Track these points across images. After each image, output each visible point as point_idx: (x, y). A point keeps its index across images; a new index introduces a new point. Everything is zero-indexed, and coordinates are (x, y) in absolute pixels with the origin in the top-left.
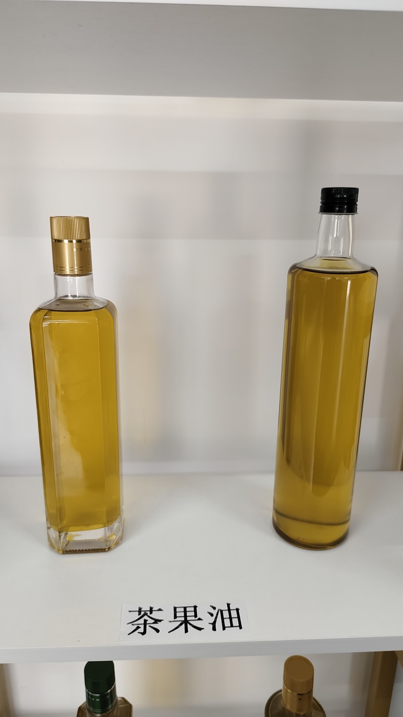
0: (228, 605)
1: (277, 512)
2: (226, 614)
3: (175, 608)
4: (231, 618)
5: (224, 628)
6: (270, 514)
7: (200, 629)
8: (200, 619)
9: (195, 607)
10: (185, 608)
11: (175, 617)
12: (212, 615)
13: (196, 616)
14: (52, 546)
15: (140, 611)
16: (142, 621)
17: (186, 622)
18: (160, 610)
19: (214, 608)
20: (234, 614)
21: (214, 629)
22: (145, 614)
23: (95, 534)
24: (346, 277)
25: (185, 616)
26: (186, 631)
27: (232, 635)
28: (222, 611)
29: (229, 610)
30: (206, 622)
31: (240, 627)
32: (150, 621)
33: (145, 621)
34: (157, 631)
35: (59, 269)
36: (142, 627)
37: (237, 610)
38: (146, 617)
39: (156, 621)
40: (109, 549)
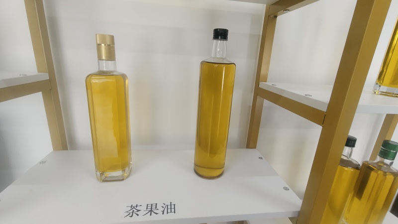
0: (171, 203)
1: (196, 165)
2: (169, 207)
3: (147, 205)
4: (171, 208)
5: (167, 213)
6: (193, 165)
7: (157, 214)
8: (158, 209)
9: (156, 204)
10: (152, 205)
11: (147, 208)
12: (163, 207)
13: (156, 208)
14: (98, 179)
15: (131, 207)
16: (132, 211)
17: (151, 211)
18: (141, 206)
19: (165, 204)
20: (173, 207)
21: (163, 214)
22: (134, 208)
23: (118, 173)
24: (223, 65)
25: (151, 208)
26: (151, 215)
27: (171, 216)
28: (168, 206)
29: (171, 205)
30: (160, 212)
31: (175, 212)
32: (136, 211)
33: (133, 211)
34: (138, 215)
35: (100, 58)
36: (131, 213)
37: (174, 205)
38: (134, 209)
39: (138, 211)
40: (123, 180)
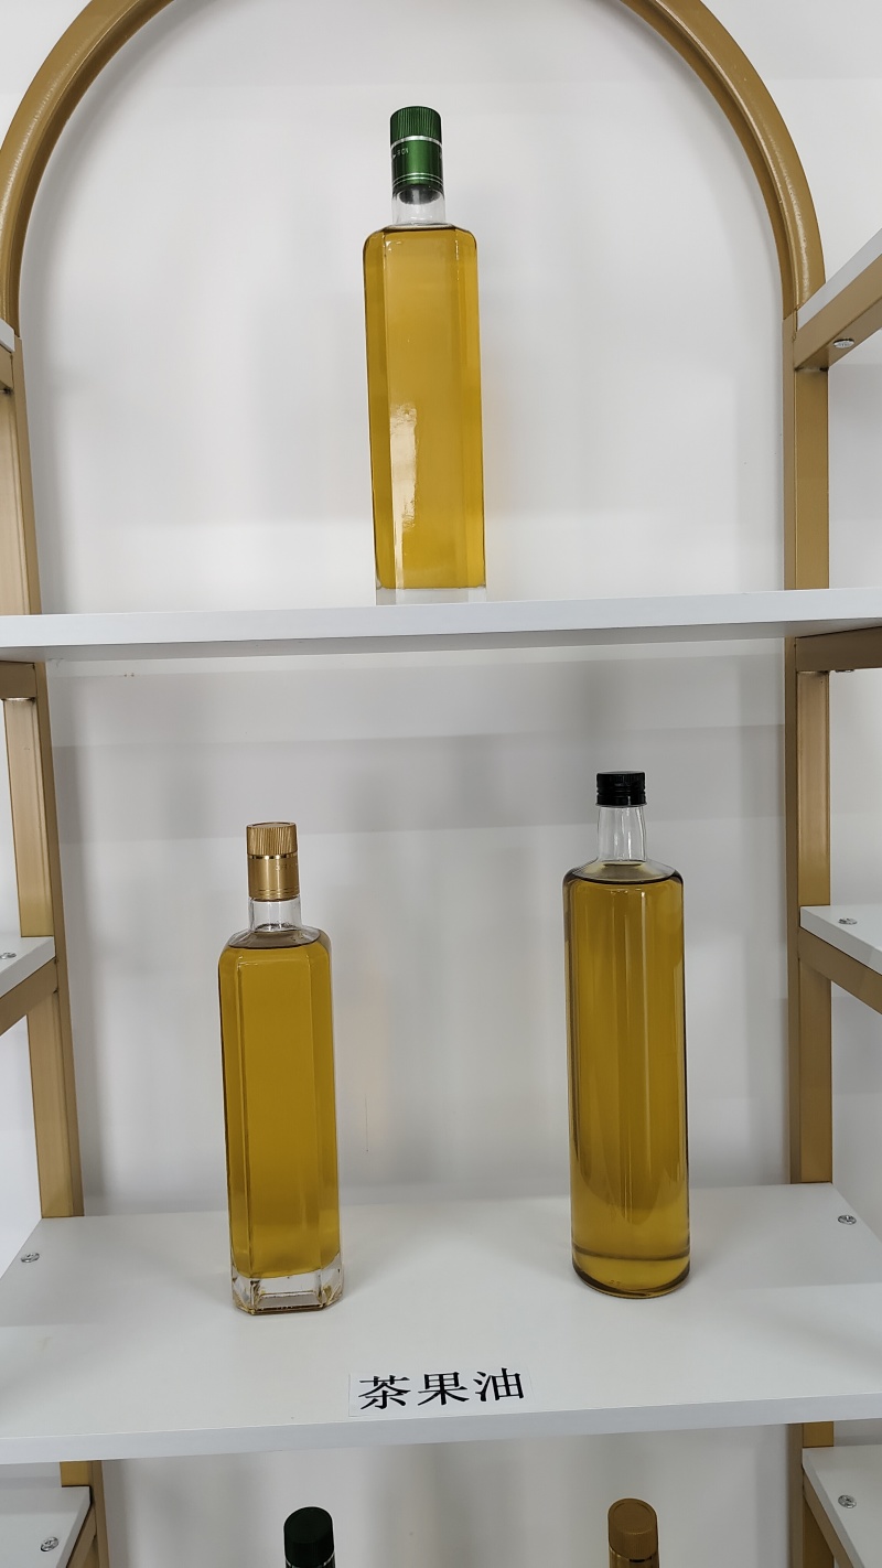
0: (504, 1370)
1: (578, 1249)
2: (500, 1381)
3: (426, 1377)
4: (507, 1386)
5: (497, 1397)
6: (569, 1252)
7: (463, 1400)
8: (462, 1388)
9: (456, 1375)
10: (441, 1376)
11: (427, 1386)
12: (480, 1383)
13: (457, 1384)
15: (376, 1381)
16: (380, 1393)
17: (443, 1392)
18: (405, 1379)
19: (484, 1375)
20: (512, 1381)
21: (483, 1399)
22: (384, 1384)
23: (301, 1283)
25: (442, 1385)
26: (444, 1402)
27: (509, 1405)
28: (494, 1378)
29: (505, 1376)
30: (472, 1391)
31: (521, 1395)
32: (391, 1392)
33: (385, 1392)
34: (403, 1403)
35: (256, 893)
36: (381, 1399)
37: (517, 1376)
38: (385, 1388)
39: (400, 1392)
40: (325, 1306)
